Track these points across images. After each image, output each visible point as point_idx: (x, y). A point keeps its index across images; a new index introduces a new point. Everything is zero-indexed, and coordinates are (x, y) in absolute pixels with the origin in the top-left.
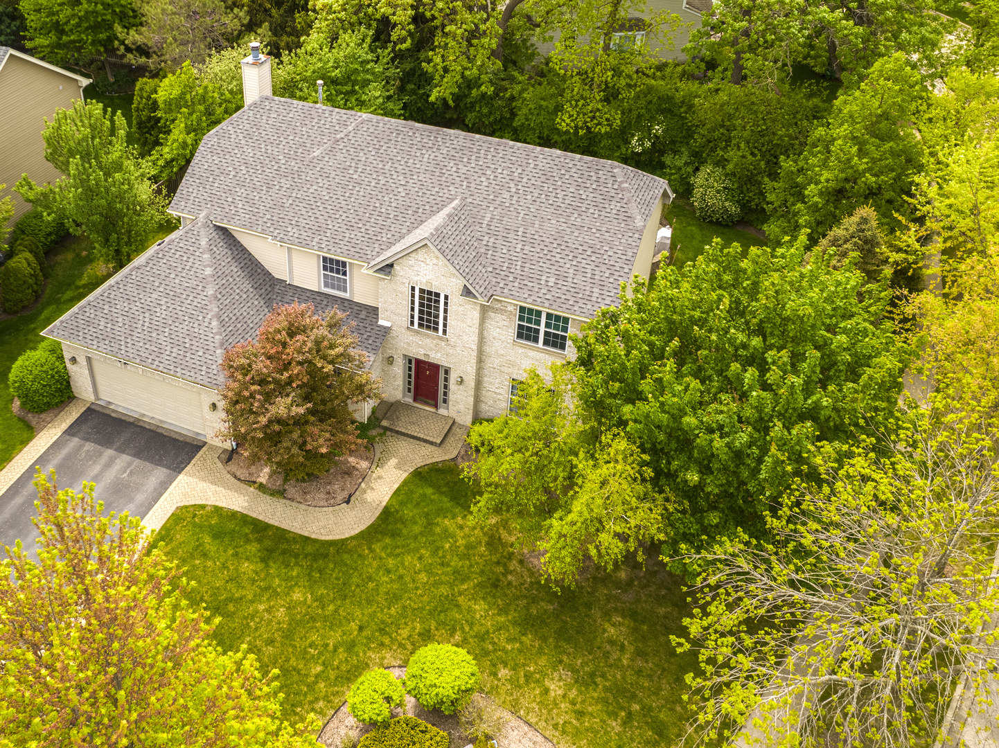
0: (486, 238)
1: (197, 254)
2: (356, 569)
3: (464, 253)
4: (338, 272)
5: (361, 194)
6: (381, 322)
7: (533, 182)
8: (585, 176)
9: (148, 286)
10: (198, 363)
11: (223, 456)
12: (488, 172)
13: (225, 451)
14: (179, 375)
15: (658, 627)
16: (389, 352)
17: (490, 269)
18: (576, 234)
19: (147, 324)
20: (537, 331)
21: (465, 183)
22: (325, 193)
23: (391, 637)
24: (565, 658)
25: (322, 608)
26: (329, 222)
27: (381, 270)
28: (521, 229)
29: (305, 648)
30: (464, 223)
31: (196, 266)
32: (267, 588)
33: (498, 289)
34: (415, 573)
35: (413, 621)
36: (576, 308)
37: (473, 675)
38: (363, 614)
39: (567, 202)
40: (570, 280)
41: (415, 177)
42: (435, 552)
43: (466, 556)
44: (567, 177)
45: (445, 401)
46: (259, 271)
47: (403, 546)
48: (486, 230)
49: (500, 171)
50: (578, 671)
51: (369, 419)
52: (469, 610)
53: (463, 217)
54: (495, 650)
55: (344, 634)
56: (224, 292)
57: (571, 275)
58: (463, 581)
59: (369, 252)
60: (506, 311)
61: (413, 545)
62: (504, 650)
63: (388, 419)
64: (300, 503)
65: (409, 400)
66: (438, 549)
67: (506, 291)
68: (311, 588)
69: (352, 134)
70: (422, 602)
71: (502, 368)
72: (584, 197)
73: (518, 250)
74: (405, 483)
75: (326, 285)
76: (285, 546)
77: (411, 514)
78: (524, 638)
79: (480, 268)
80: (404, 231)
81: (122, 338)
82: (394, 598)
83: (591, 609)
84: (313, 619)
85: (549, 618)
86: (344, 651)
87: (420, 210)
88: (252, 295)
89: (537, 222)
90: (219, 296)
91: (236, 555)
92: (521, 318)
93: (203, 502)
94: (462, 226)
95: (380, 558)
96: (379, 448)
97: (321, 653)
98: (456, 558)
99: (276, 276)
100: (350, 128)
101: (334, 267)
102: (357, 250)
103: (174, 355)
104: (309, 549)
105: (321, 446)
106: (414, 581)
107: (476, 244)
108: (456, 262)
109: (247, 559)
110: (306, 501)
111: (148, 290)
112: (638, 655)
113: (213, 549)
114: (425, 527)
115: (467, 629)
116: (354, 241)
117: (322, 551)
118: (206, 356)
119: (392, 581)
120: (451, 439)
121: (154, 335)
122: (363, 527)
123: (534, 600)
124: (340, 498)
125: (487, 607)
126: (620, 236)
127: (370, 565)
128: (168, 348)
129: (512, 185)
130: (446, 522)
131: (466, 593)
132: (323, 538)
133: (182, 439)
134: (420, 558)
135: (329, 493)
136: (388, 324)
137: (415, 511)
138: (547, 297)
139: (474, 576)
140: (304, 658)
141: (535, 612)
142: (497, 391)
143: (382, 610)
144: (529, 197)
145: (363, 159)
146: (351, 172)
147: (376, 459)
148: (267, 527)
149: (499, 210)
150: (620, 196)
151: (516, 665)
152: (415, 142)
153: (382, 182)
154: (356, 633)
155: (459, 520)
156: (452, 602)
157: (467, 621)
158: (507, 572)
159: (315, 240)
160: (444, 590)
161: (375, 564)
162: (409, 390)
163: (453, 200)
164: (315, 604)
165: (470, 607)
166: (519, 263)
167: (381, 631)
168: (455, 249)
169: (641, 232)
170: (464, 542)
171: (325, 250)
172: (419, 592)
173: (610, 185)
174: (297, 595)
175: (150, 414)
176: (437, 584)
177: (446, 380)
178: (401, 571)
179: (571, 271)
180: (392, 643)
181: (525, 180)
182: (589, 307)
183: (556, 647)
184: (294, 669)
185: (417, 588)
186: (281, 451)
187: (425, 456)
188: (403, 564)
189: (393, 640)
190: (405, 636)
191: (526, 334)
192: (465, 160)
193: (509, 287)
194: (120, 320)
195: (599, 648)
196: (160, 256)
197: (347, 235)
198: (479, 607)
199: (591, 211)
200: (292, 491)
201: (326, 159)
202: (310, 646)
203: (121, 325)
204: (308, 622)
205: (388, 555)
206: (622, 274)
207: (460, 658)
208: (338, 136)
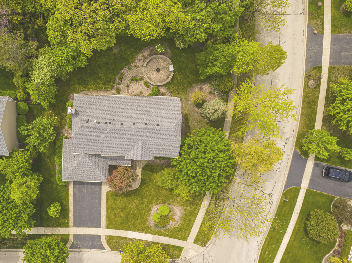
0: (149, 147)
1: (87, 161)
2: (142, 193)
5: (118, 143)
8: (167, 132)
9: (80, 169)
10: (99, 179)
12: (145, 134)
14: (97, 181)
17: (152, 152)
18: (167, 143)
19: (84, 175)
21: (140, 137)
22: (109, 145)
25: (140, 202)
28: (156, 144)
31: (88, 164)
32: (130, 202)
38: (147, 200)
41: (129, 138)
42: (153, 184)
44: (163, 132)
47: (147, 185)
59: (125, 154)
68: (136, 199)
69: (109, 131)
74: (142, 172)
76: (128, 193)
80: (131, 149)
82: (150, 195)
84: (140, 204)
86: (147, 207)
87: (133, 144)
97: (143, 209)
102: (122, 154)
107: (147, 149)
109: (124, 198)
113: (117, 198)
114: (149, 180)
117: (135, 191)
118: (101, 177)
119: (148, 192)
121: (87, 176)
122: (139, 184)
126: (176, 142)
127: (144, 191)
128: (92, 178)
129: (151, 136)
130: (152, 177)
134: (151, 186)
137: (146, 177)
138: (164, 155)
143: (149, 198)
145: (115, 136)
146: (113, 139)
147: (135, 168)
150: (175, 134)
151: (172, 198)
153: (121, 140)
154: (147, 203)
160: (157, 190)
167: (151, 201)
171: (115, 155)
172: (153, 192)
174: (135, 201)
176: (155, 190)
179: (168, 150)
181: (154, 135)
182: (173, 155)
188: (149, 188)
192: (139, 133)
193: (156, 155)
197: (118, 151)
199: (169, 138)
201: (106, 138)
203: (79, 176)
205: (146, 188)
206: (178, 148)
208: (106, 132)
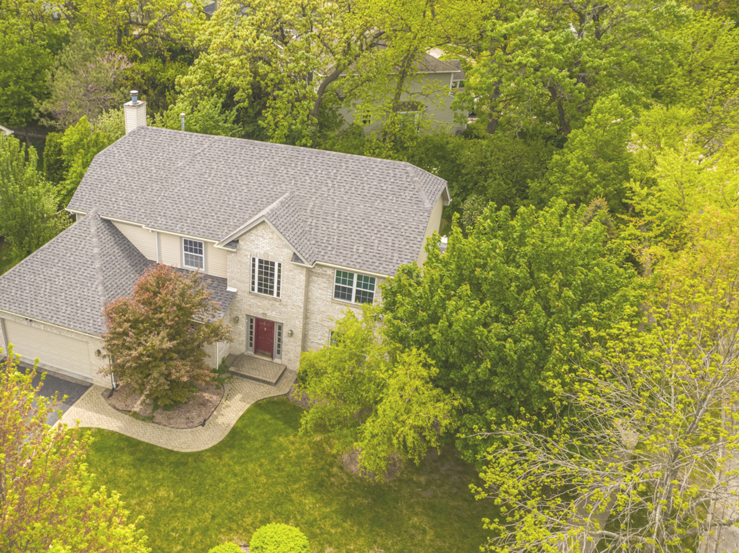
0: (310, 220)
1: (88, 238)
2: (209, 473)
3: (293, 229)
4: (196, 252)
5: (214, 191)
6: (229, 289)
7: (345, 179)
8: (385, 174)
9: (50, 263)
10: (87, 317)
11: (105, 393)
12: (311, 173)
13: (107, 390)
14: (71, 327)
15: (452, 516)
16: (235, 313)
17: (314, 242)
18: (379, 215)
19: (47, 291)
20: (350, 290)
21: (293, 182)
22: (186, 192)
23: (237, 524)
24: (379, 539)
25: (183, 502)
26: (189, 213)
27: (229, 245)
28: (337, 213)
29: (168, 532)
30: (293, 209)
31: (87, 247)
32: (139, 488)
33: (320, 256)
34: (257, 476)
35: (255, 512)
36: (381, 268)
37: (305, 547)
38: (215, 507)
39: (371, 192)
40: (375, 248)
41: (255, 178)
42: (272, 461)
43: (297, 464)
44: (371, 174)
45: (279, 352)
46: (135, 253)
47: (247, 457)
48: (310, 214)
49: (319, 172)
50: (389, 549)
51: (220, 366)
52: (300, 503)
53: (292, 205)
54: (322, 533)
55: (200, 522)
56: (108, 266)
57: (376, 245)
58: (295, 482)
59: (220, 233)
60: (326, 275)
61: (255, 456)
62: (329, 533)
63: (234, 366)
64: (166, 426)
65: (251, 353)
66: (274, 459)
67: (326, 257)
68: (173, 487)
69: (207, 150)
70: (262, 497)
71: (323, 323)
72: (384, 188)
73: (335, 228)
74: (248, 411)
75: (187, 263)
76: (153, 457)
77: (253, 434)
78: (345, 525)
79: (306, 241)
80: (247, 217)
81: (29, 301)
82: (239, 495)
83: (398, 503)
84: (175, 510)
85: (364, 509)
86: (200, 534)
87: (259, 202)
88: (129, 270)
89: (349, 207)
90: (104, 269)
91: (114, 463)
92: (338, 281)
93: (89, 426)
94: (291, 211)
95: (229, 466)
96: (227, 387)
97: (181, 536)
98: (289, 465)
99: (149, 258)
100: (206, 146)
101: (193, 248)
102: (211, 232)
103: (68, 312)
104: (172, 459)
105: (182, 376)
106: (256, 482)
107: (302, 224)
108: (287, 235)
109: (123, 466)
110: (170, 424)
111: (49, 266)
112: (438, 537)
113: (96, 459)
114: (264, 443)
115: (299, 517)
116: (208, 225)
117: (182, 460)
118: (93, 312)
119: (238, 482)
120: (284, 381)
121: (53, 298)
122: (215, 443)
123: (352, 496)
124: (196, 422)
125: (314, 501)
126: (413, 215)
127: (221, 470)
128: (64, 308)
129: (329, 182)
130: (281, 439)
131: (298, 491)
132: (183, 451)
133: (74, 382)
134: (261, 465)
135: (188, 418)
136: (234, 290)
137: (256, 431)
138: (358, 261)
139: (303, 478)
140: (167, 540)
141: (353, 505)
142: (319, 342)
143: (230, 504)
144: (342, 190)
145: (215, 167)
146: (206, 176)
147: (225, 395)
148: (139, 443)
149: (320, 199)
150: (412, 186)
151: (339, 544)
152: (255, 154)
153: (230, 183)
154: (209, 521)
155: (291, 438)
156: (287, 497)
157: (298, 512)
158: (330, 475)
159: (179, 226)
160: (280, 489)
161: (225, 470)
162: (251, 345)
163: (284, 193)
164: (177, 499)
165: (301, 501)
166: (336, 237)
167: (231, 519)
168: (286, 226)
169: (429, 212)
170: (295, 453)
171: (186, 233)
172: (260, 490)
173: (404, 179)
174: (162, 493)
175: (50, 364)
176: (274, 484)
177: (280, 334)
178: (245, 475)
179: (376, 241)
180: (239, 528)
181: (339, 178)
182: (391, 267)
183: (371, 531)
184: (159, 549)
185: (258, 487)
186: (151, 382)
187: (263, 392)
188: (247, 470)
189: (239, 526)
190: (249, 523)
191: (342, 293)
192: (293, 165)
193: (328, 255)
194: (27, 288)
195: (405, 532)
196: (59, 241)
197: (203, 221)
198: (309, 501)
199: (390, 198)
200: (159, 417)
201: (187, 168)
202: (173, 530)
203: (27, 291)
204: (171, 513)
205: (235, 463)
206: (416, 242)
207: (294, 534)
208: (197, 152)
